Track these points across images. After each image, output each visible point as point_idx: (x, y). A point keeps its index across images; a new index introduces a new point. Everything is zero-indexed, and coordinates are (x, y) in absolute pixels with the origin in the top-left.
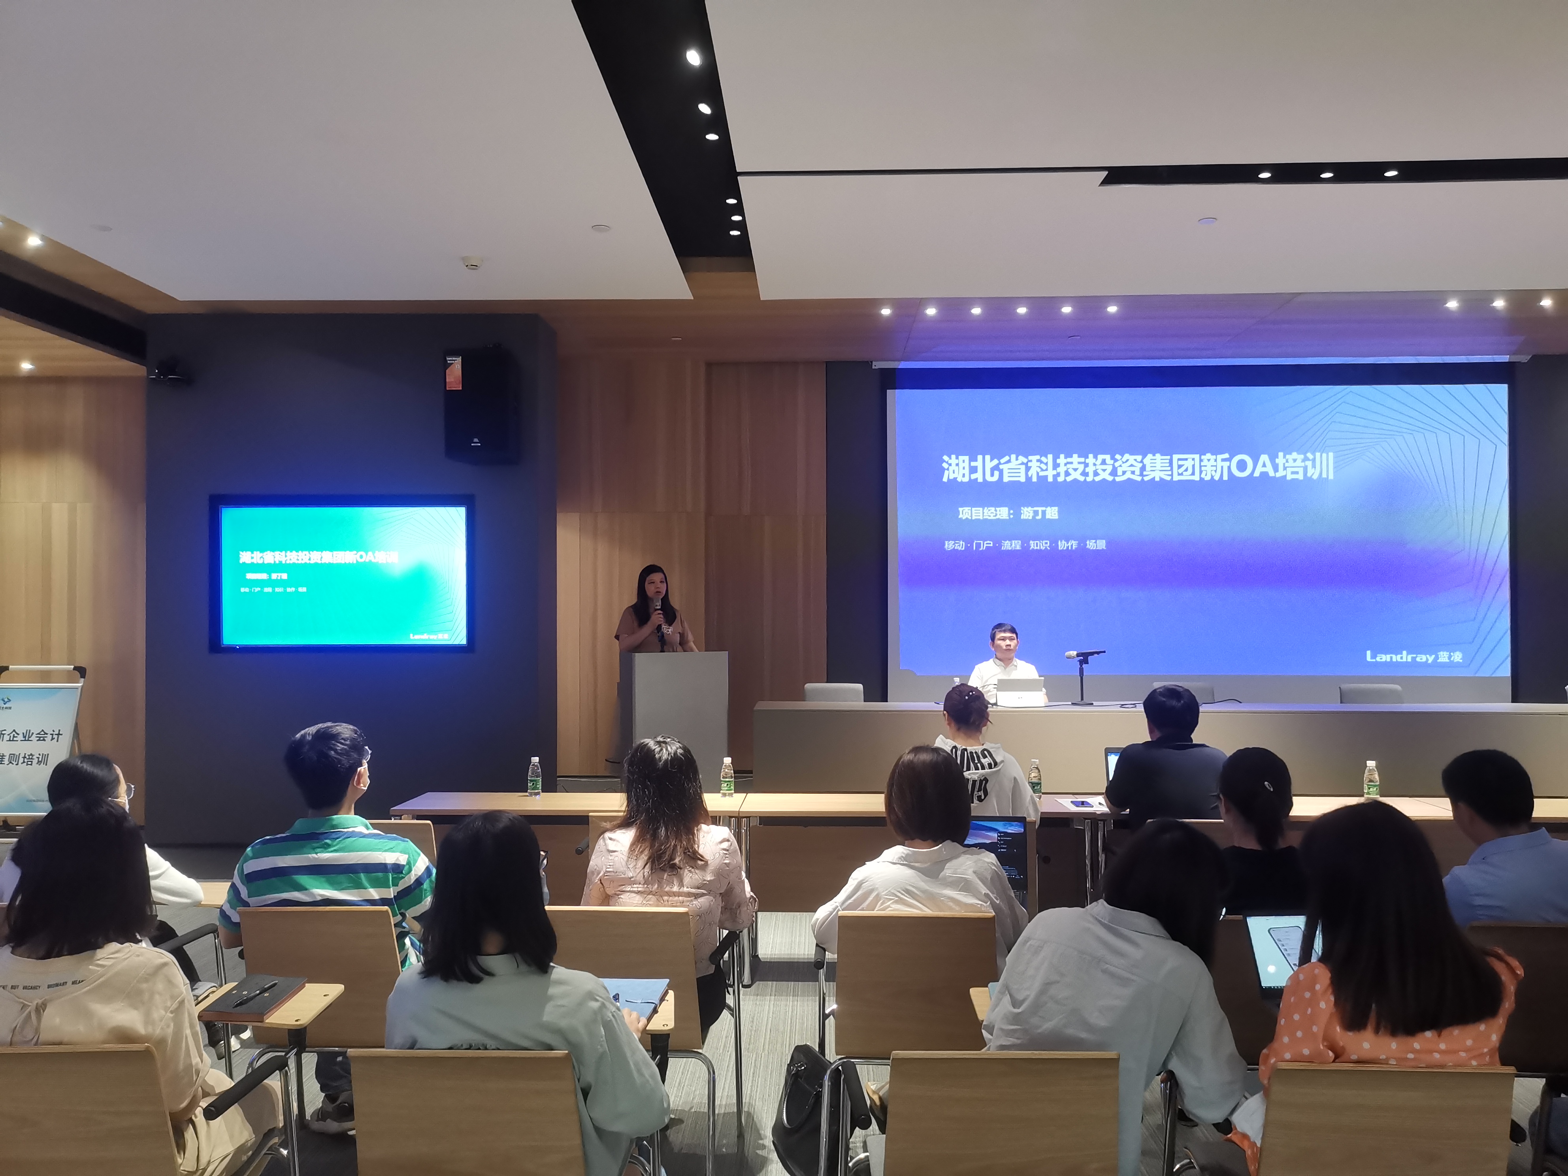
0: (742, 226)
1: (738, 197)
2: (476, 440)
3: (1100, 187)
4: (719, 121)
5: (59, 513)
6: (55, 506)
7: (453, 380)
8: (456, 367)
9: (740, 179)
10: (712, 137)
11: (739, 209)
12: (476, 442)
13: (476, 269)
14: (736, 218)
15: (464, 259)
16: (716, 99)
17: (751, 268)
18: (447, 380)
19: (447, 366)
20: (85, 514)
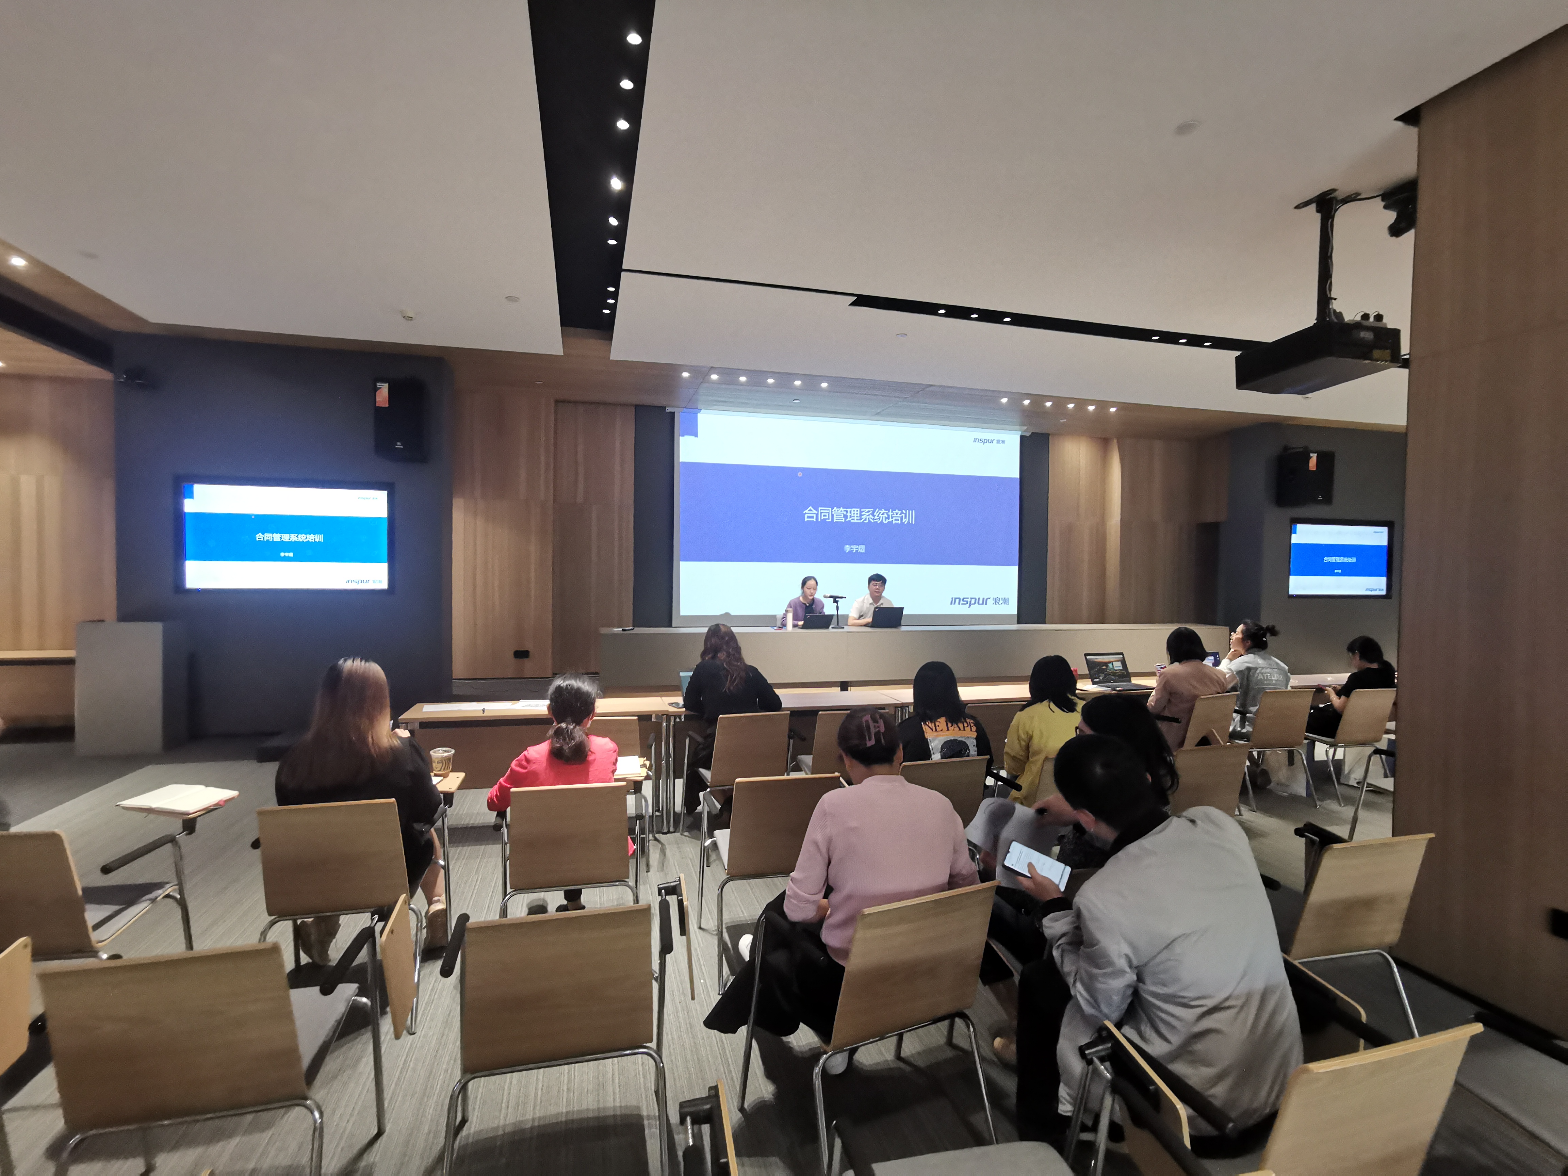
0: (613, 308)
1: (617, 288)
2: (398, 443)
3: (850, 307)
4: (621, 233)
5: (27, 485)
6: (24, 479)
7: (381, 400)
8: (383, 393)
9: (624, 275)
10: (612, 242)
11: (615, 295)
12: (399, 446)
13: (411, 320)
14: (611, 301)
15: (401, 312)
16: (624, 217)
17: (611, 339)
18: (377, 400)
19: (376, 389)
20: (52, 485)
